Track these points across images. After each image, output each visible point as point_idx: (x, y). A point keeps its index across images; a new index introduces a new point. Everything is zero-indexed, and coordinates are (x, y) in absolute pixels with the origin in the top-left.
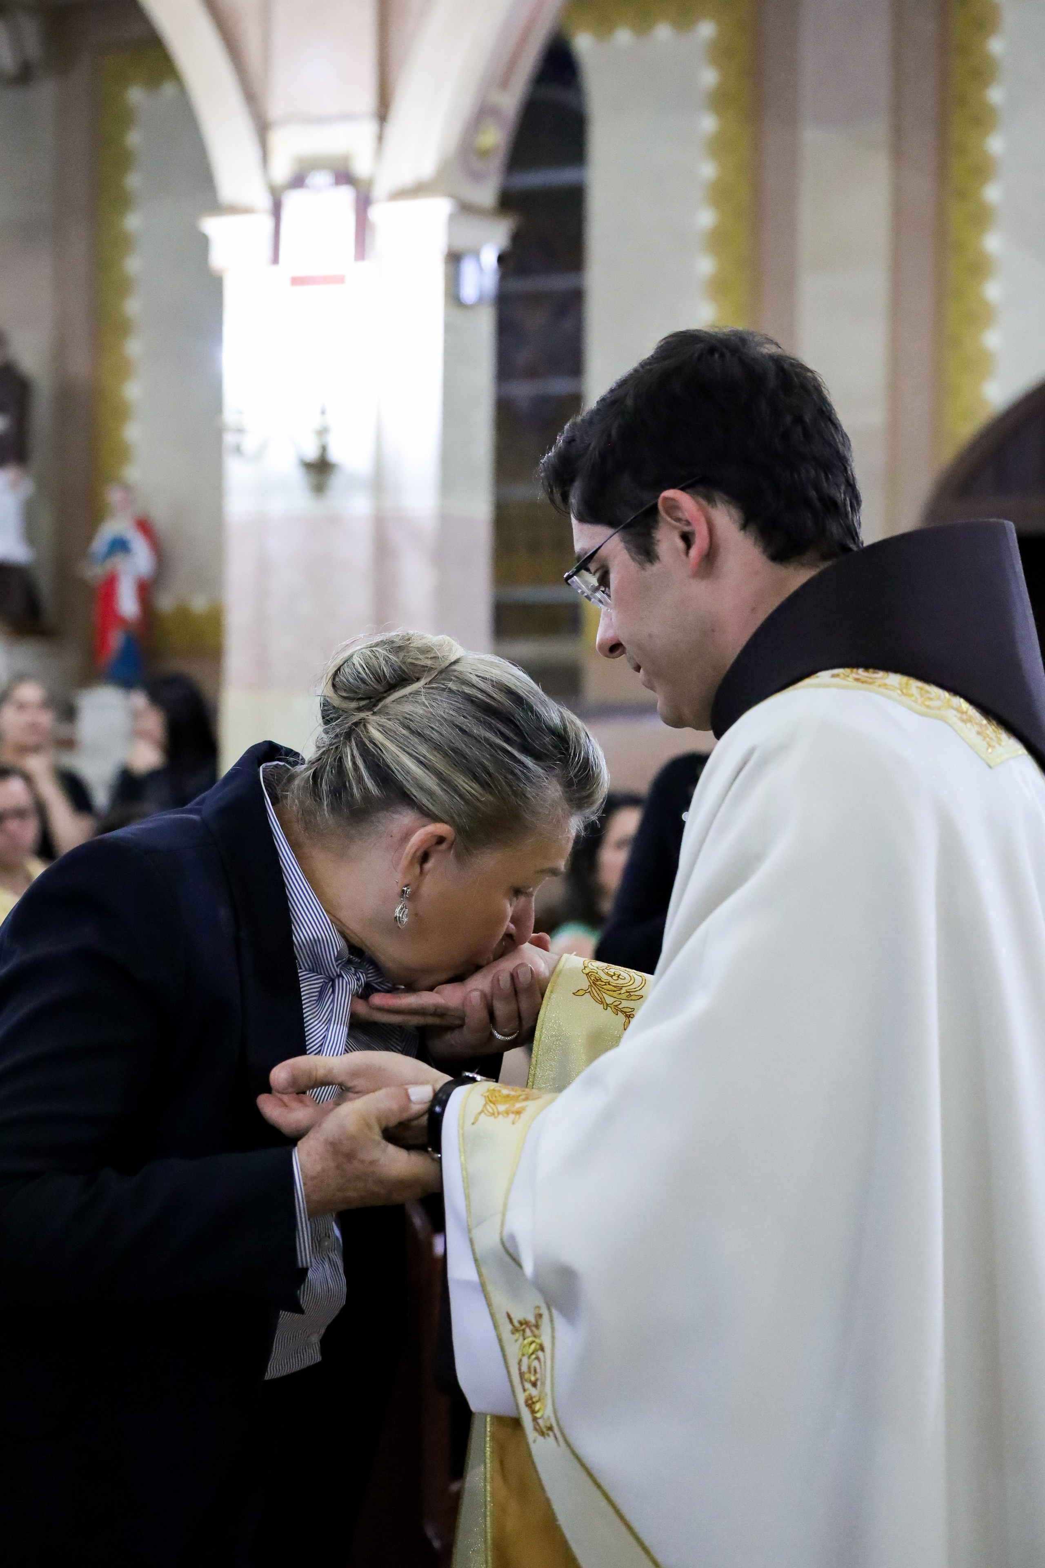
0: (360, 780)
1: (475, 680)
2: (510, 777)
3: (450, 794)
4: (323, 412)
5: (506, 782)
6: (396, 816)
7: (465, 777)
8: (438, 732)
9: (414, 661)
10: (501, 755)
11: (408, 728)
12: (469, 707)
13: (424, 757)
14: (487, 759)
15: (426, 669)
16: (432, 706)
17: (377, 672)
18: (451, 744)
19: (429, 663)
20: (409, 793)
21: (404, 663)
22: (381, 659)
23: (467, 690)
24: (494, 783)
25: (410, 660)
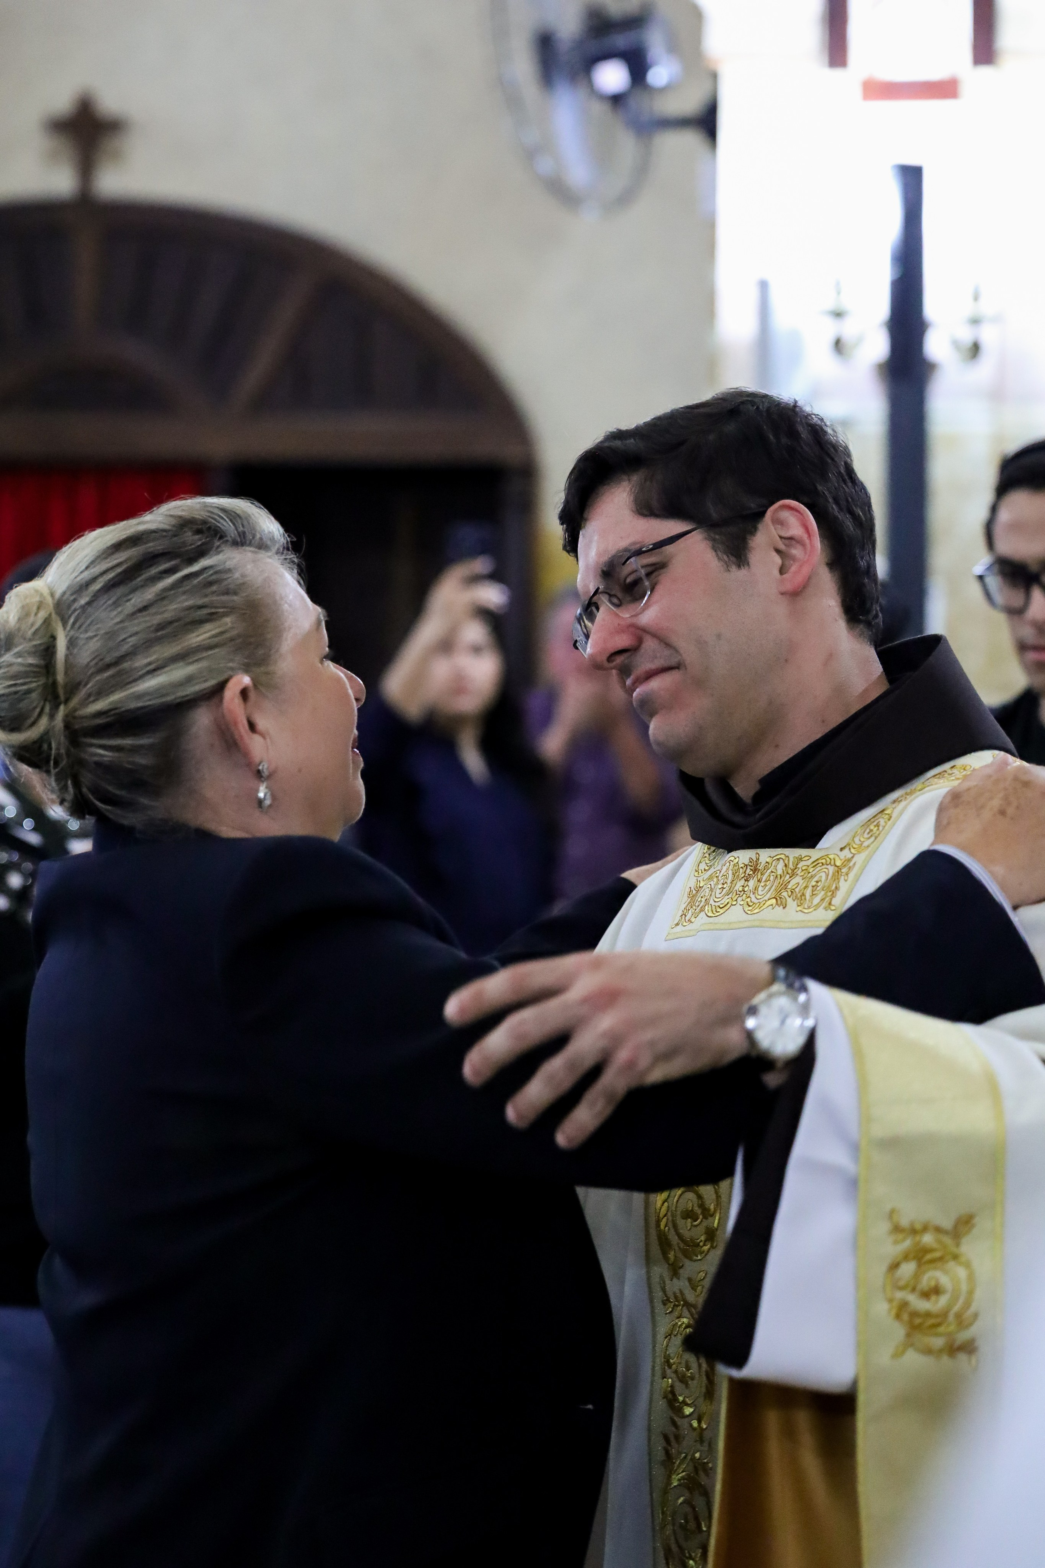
0: (134, 750)
1: (87, 575)
2: (214, 588)
3: (203, 658)
4: (976, 298)
5: (218, 595)
6: (194, 730)
7: (193, 632)
8: (131, 636)
9: (33, 629)
10: (187, 586)
11: (108, 666)
12: (120, 591)
13: (150, 664)
14: (186, 600)
15: (47, 622)
16: (98, 629)
17: (26, 672)
18: (152, 629)
19: (42, 614)
20: (178, 701)
21: (30, 640)
22: (15, 660)
23: (97, 586)
24: (212, 607)
25: (30, 632)
